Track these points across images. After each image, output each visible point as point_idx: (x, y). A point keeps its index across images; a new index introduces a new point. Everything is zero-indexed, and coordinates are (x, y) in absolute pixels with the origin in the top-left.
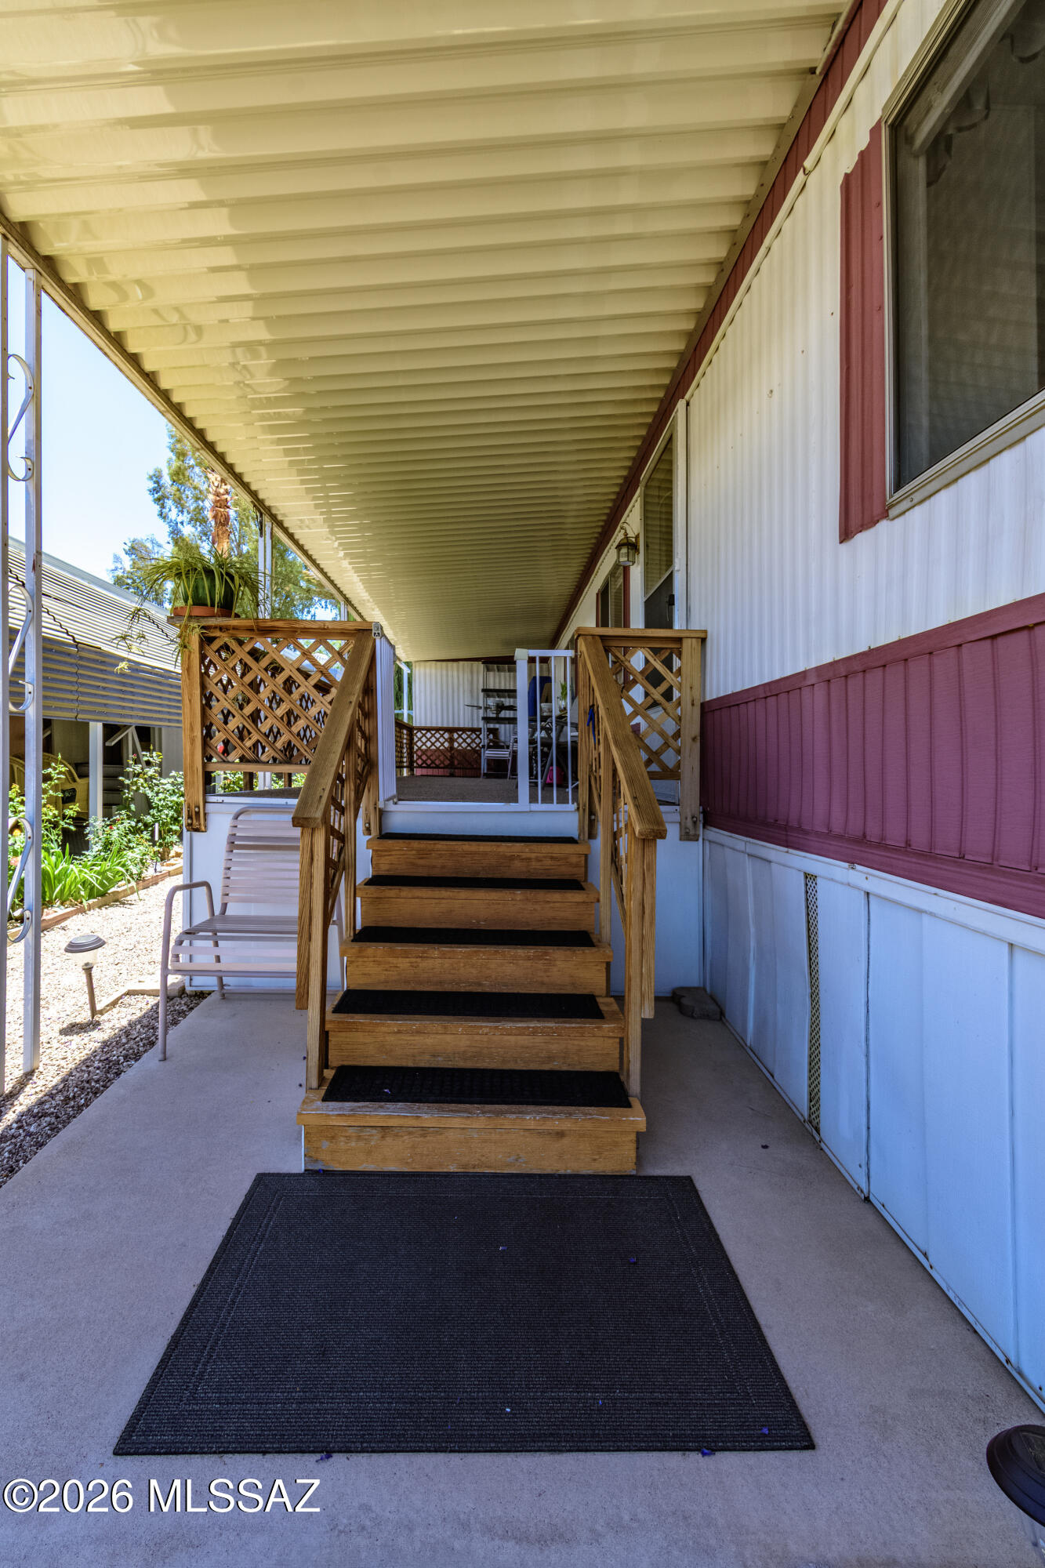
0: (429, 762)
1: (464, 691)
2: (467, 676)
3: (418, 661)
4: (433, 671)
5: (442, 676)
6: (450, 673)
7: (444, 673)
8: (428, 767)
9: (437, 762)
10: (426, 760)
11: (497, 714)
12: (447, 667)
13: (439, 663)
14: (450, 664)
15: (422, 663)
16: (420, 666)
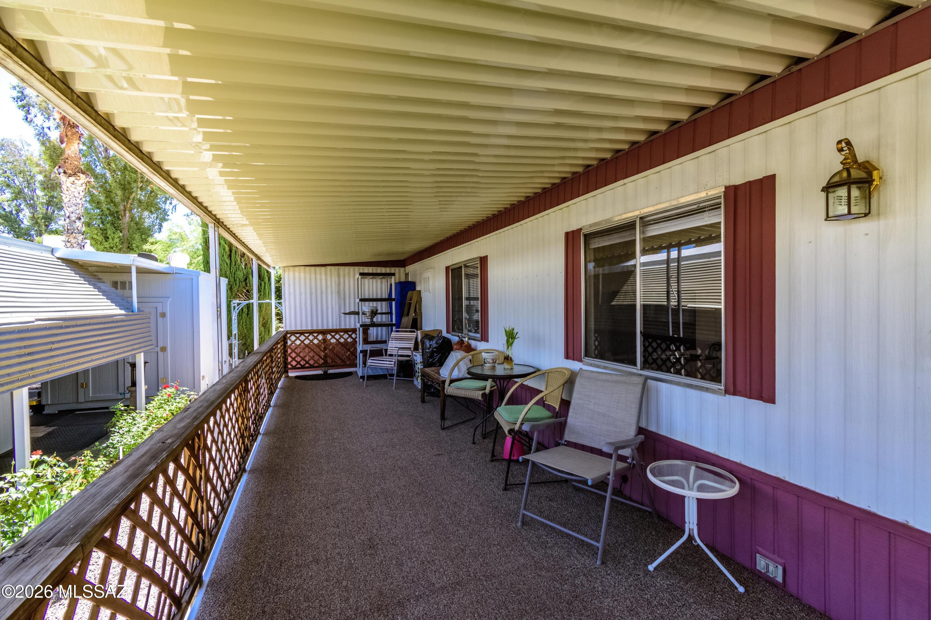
0: (302, 363)
1: (332, 292)
2: (335, 279)
3: (286, 267)
4: (302, 275)
5: (310, 279)
6: (318, 277)
7: (313, 276)
8: (303, 367)
9: (312, 362)
10: (300, 361)
11: (372, 319)
12: (315, 271)
13: (307, 268)
14: (318, 269)
15: (292, 268)
16: (289, 270)
